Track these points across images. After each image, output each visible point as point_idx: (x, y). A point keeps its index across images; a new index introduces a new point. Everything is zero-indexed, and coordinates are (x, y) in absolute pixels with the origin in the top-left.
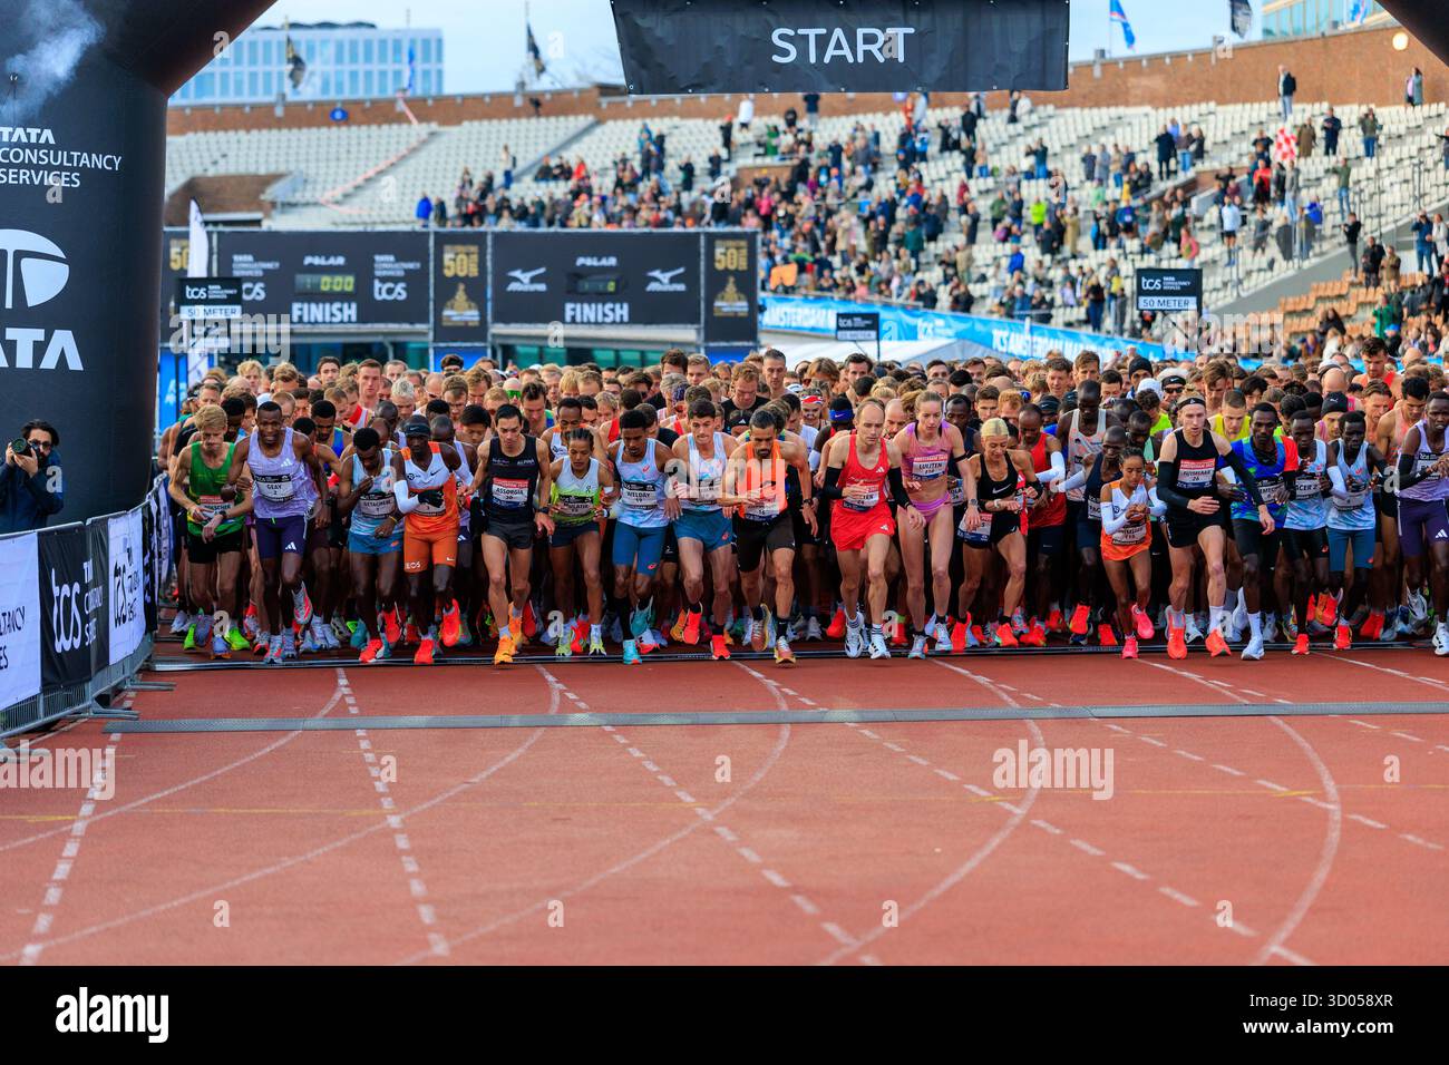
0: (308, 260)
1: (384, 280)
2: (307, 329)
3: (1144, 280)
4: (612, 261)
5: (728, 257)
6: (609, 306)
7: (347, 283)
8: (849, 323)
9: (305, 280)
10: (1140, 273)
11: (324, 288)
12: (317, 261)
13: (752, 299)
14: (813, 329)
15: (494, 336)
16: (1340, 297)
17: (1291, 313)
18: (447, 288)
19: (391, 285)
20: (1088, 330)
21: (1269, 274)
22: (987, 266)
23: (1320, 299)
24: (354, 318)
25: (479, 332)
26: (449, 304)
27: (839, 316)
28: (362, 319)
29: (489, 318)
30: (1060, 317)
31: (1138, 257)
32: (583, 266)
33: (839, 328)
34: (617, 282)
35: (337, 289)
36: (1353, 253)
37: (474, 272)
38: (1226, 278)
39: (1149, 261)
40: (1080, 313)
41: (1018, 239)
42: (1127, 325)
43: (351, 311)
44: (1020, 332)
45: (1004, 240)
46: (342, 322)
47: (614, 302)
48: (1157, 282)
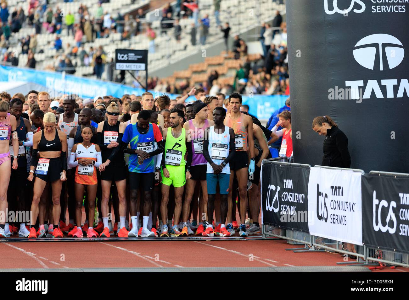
3: (119, 55)
10: (118, 51)
16: (219, 64)
17: (195, 72)
20: (94, 78)
21: (184, 52)
22: (44, 45)
23: (210, 65)
30: (80, 71)
31: (119, 42)
36: (226, 42)
38: (163, 54)
39: (125, 45)
40: (91, 70)
41: (60, 31)
42: (114, 77)
44: (60, 78)
45: (53, 32)
48: (125, 56)
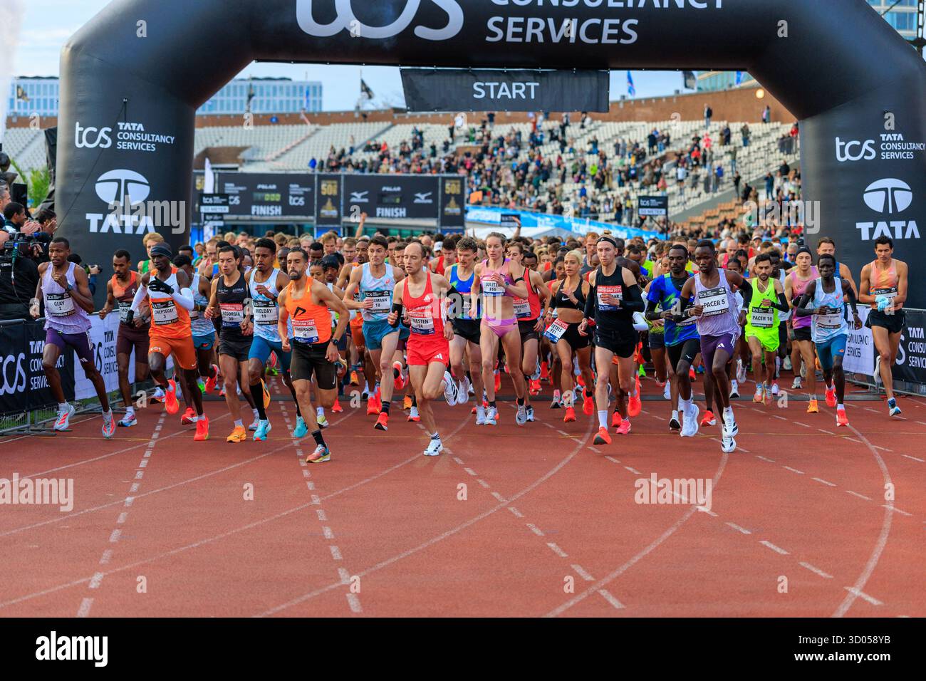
0: (259, 186)
1: (294, 196)
2: (258, 218)
3: (641, 201)
4: (398, 189)
5: (451, 188)
6: (397, 209)
7: (277, 197)
8: (507, 219)
9: (258, 196)
10: (640, 198)
11: (267, 199)
12: (264, 187)
13: (462, 206)
14: (490, 221)
15: (344, 222)
16: (731, 210)
17: (708, 218)
18: (323, 200)
19: (297, 198)
20: (616, 223)
21: (698, 199)
22: (570, 194)
23: (721, 211)
24: (280, 213)
25: (337, 220)
26: (324, 207)
27: (502, 215)
28: (284, 213)
29: (342, 214)
30: (602, 217)
31: (639, 191)
32: (385, 191)
33: (502, 221)
34: (401, 198)
35: (272, 199)
36: (737, 190)
37: (335, 193)
38: (679, 201)
39: (644, 192)
40: (612, 216)
41: (584, 182)
42: (633, 222)
43: (279, 210)
44: (584, 223)
45: (578, 182)
46: (274, 215)
47: (399, 207)
48: (648, 202)
